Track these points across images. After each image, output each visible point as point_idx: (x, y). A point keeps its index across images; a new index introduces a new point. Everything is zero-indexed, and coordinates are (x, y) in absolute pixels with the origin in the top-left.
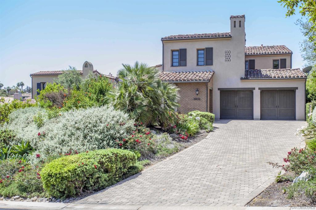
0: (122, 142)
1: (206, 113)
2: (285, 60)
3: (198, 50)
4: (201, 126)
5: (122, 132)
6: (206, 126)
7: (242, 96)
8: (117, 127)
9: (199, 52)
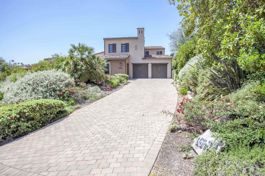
0: (61, 93)
1: (124, 75)
2: (162, 52)
3: (122, 44)
4: (121, 82)
5: (61, 86)
6: (123, 81)
7: (143, 67)
8: (58, 83)
9: (122, 45)
